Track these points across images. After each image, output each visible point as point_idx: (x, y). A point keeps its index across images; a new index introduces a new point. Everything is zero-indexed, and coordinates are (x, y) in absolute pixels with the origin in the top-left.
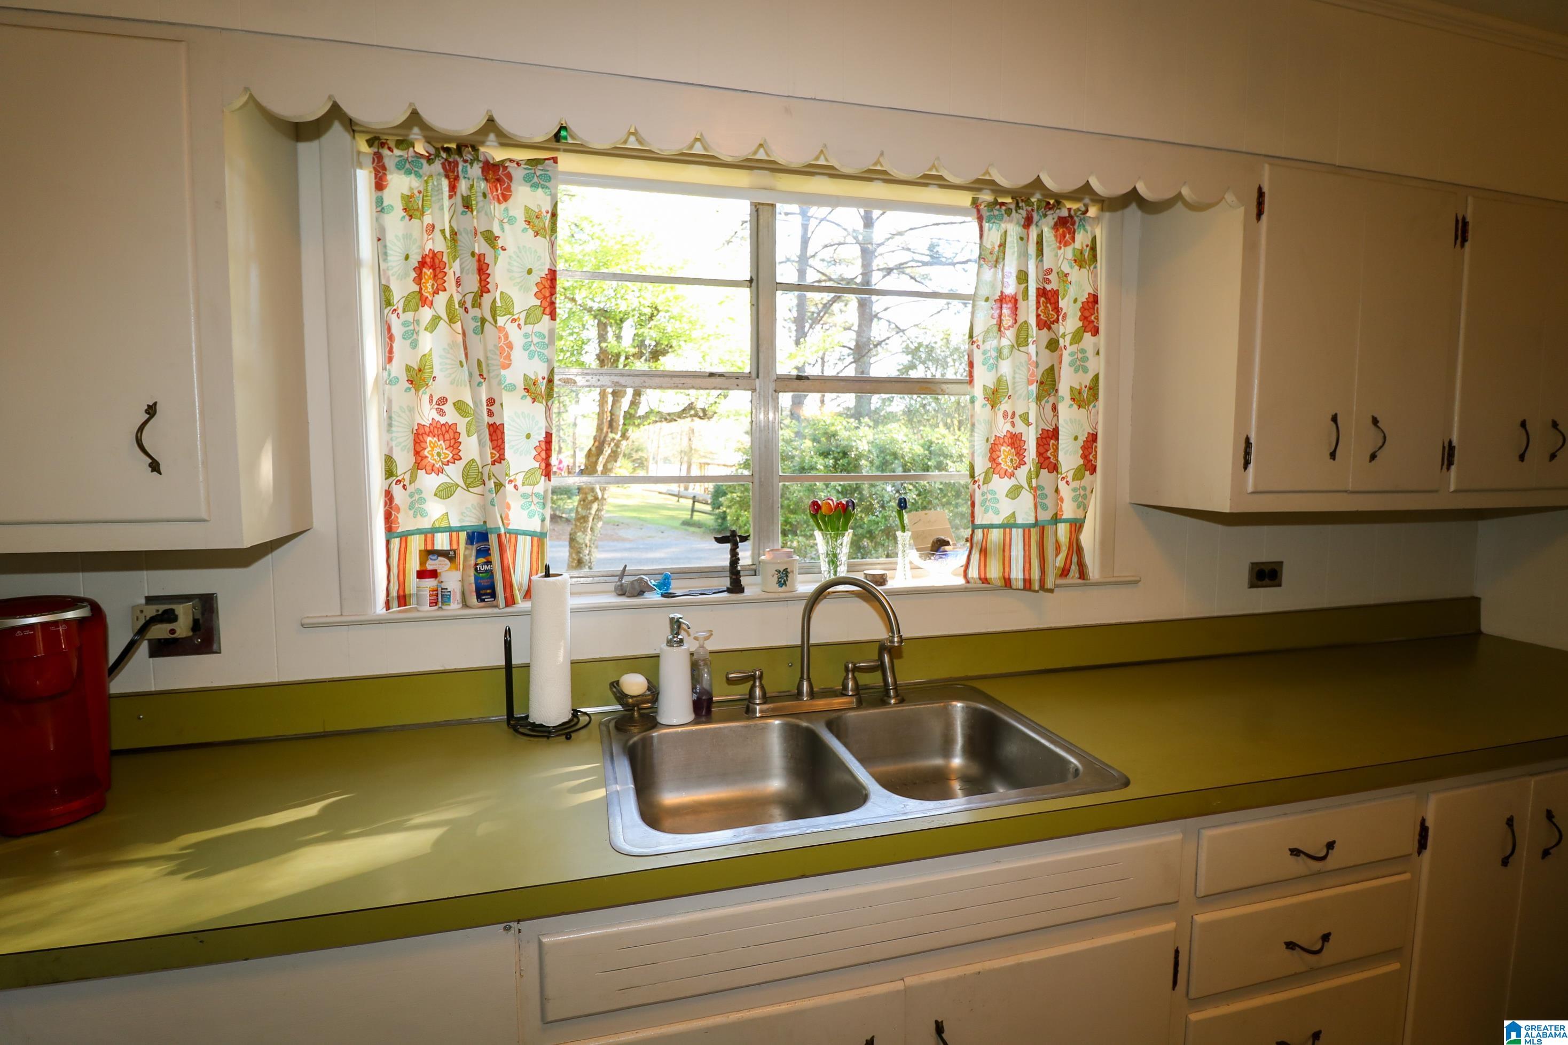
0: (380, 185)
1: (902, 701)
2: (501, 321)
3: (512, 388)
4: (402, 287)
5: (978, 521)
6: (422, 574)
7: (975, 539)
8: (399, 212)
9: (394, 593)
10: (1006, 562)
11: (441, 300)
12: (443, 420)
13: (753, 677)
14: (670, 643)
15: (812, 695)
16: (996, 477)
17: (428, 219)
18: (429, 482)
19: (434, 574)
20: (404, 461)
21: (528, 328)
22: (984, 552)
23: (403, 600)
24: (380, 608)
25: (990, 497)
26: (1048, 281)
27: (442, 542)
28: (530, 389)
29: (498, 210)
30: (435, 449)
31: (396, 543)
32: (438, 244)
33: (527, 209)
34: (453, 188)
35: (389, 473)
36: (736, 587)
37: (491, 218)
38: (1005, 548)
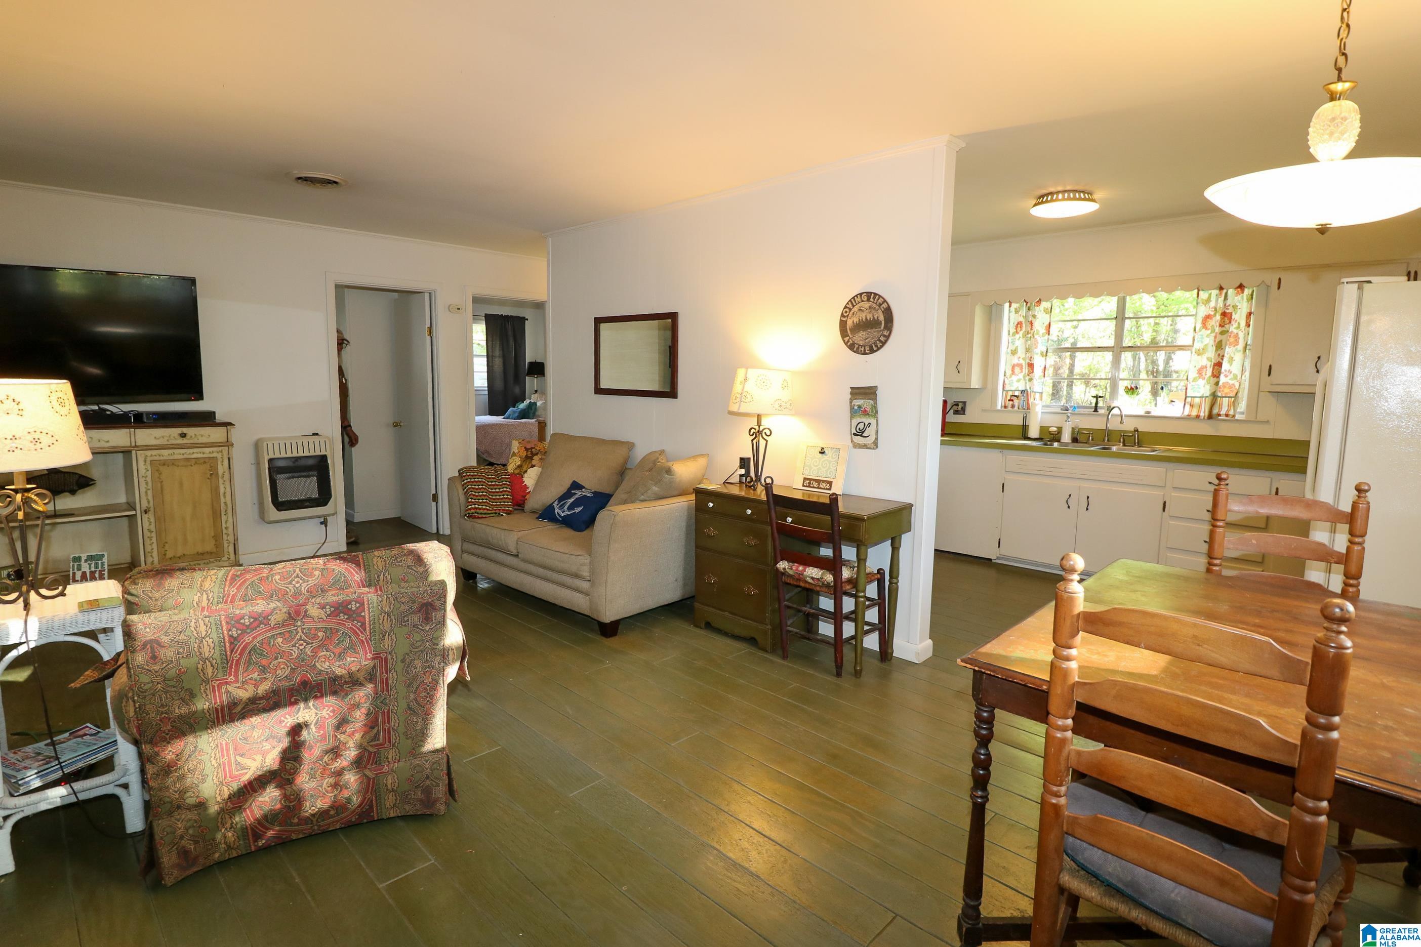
0: (1010, 306)
1: (1124, 445)
2: (1036, 336)
3: (1037, 354)
4: (1013, 330)
5: (1188, 395)
6: (1009, 400)
7: (1187, 401)
8: (1014, 311)
9: (1003, 405)
10: (1199, 411)
11: (1021, 333)
12: (1019, 362)
13: (1090, 433)
14: (1066, 421)
15: (1108, 440)
16: (1201, 380)
17: (1020, 313)
18: (1014, 378)
19: (1012, 400)
20: (1009, 372)
21: (1042, 338)
22: (1192, 406)
23: (1005, 407)
24: (999, 408)
25: (1196, 386)
26: (1228, 309)
27: (1017, 393)
28: (1042, 354)
29: (1037, 308)
30: (1017, 370)
31: (1005, 392)
32: (1022, 319)
33: (1044, 308)
34: (1026, 305)
35: (1005, 376)
36: (1096, 410)
37: (1035, 310)
38: (1200, 406)
